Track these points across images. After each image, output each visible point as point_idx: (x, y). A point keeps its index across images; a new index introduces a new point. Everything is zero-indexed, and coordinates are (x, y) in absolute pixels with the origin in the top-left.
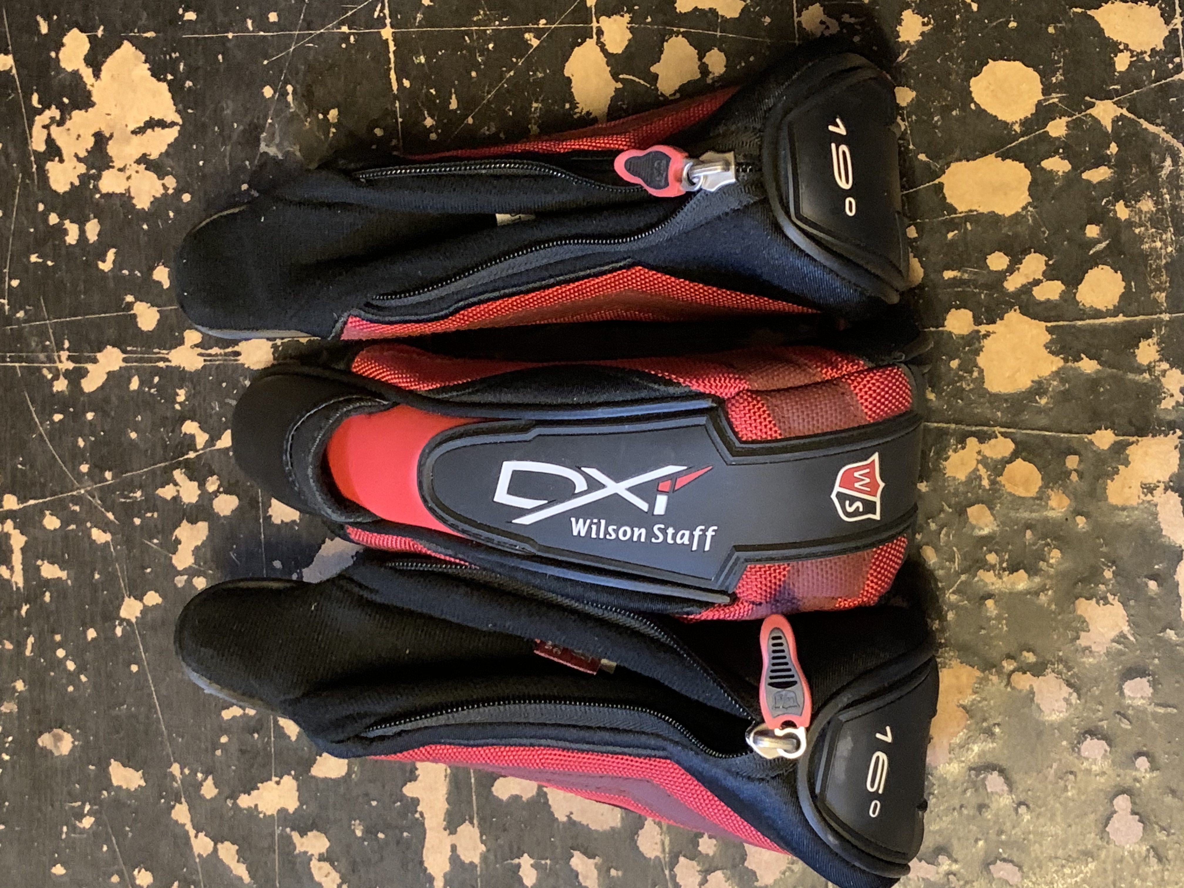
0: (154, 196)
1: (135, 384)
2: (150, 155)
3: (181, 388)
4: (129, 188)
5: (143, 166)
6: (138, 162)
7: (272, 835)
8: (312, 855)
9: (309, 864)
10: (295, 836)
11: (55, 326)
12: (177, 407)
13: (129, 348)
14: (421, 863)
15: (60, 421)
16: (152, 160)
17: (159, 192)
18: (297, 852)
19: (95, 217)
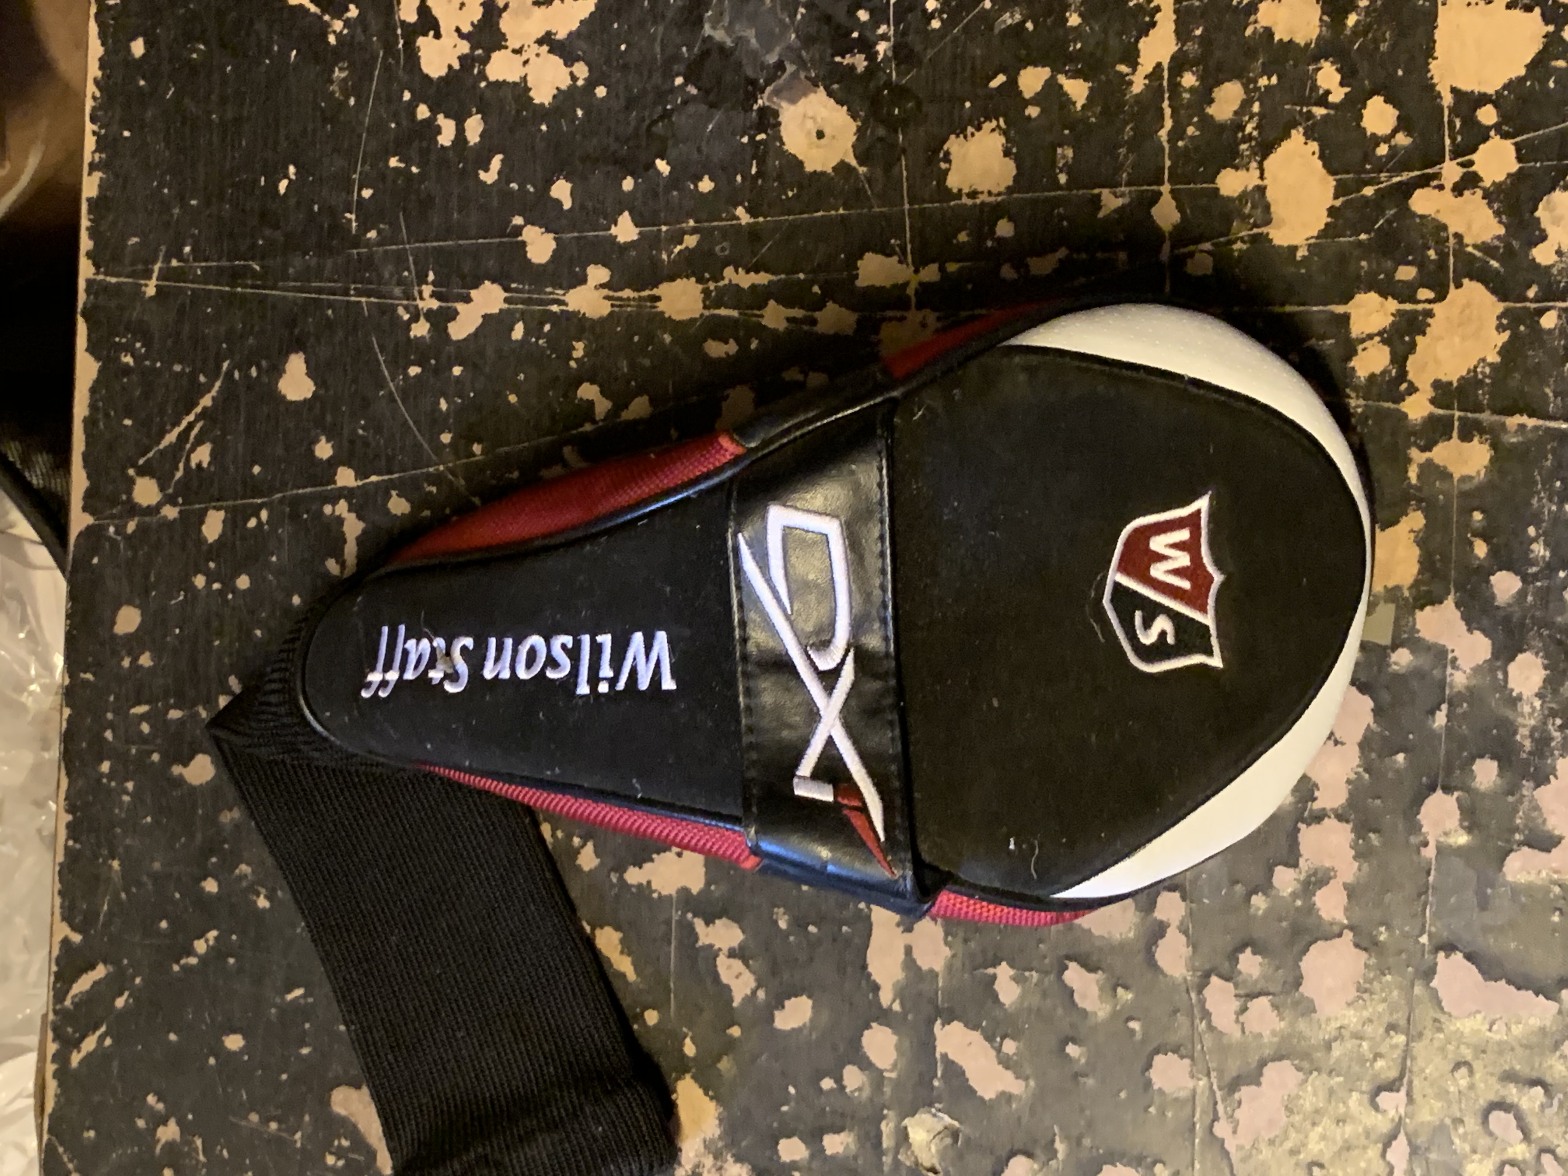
0: (558, 88)
1: (518, 332)
2: (555, 34)
3: (579, 340)
4: (526, 75)
5: (545, 48)
6: (540, 42)
7: (668, 922)
8: (720, 949)
9: (715, 960)
10: (699, 924)
11: (416, 253)
12: (573, 364)
13: (513, 285)
14: (864, 967)
15: (417, 376)
16: (559, 41)
17: (565, 83)
18: (700, 943)
19: (477, 113)
